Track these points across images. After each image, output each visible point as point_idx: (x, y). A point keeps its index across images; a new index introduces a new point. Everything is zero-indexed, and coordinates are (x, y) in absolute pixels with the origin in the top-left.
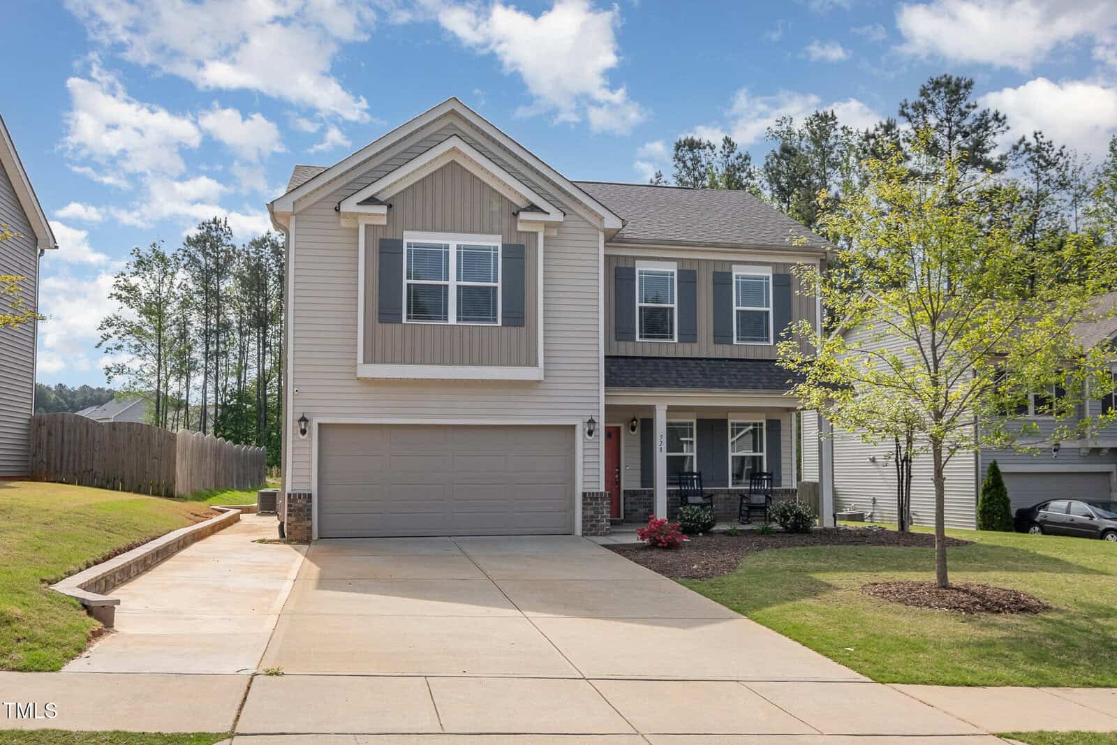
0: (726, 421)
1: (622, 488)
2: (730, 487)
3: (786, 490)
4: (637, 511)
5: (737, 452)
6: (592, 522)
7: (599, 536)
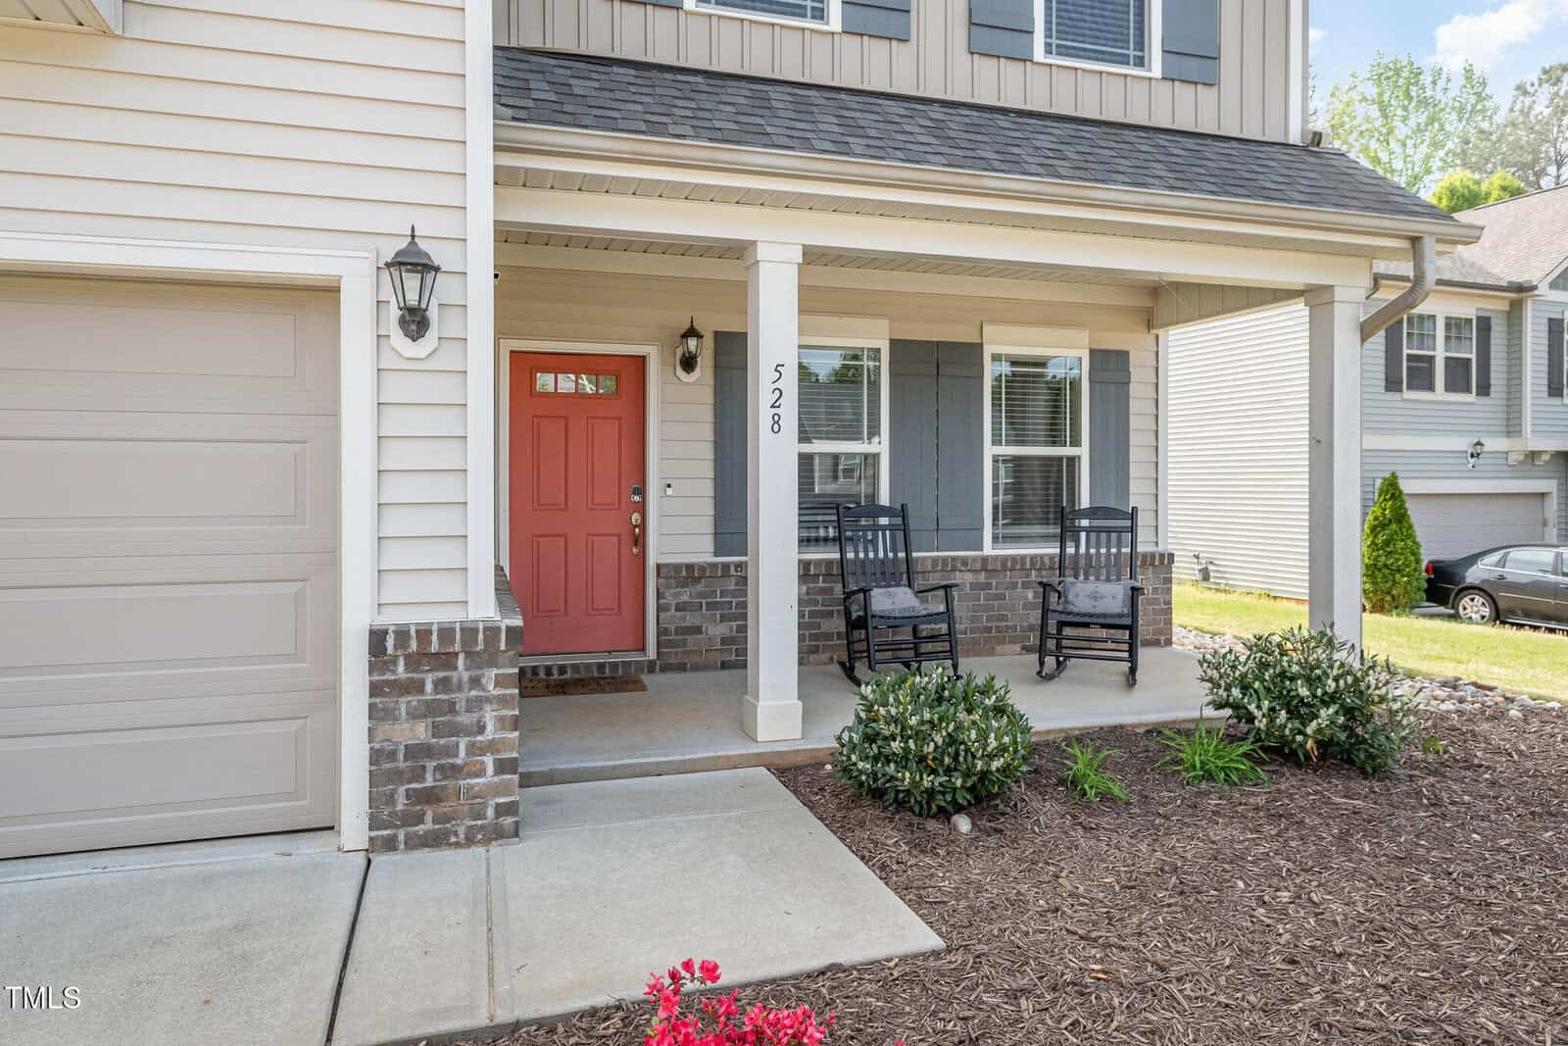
1: (652, 559)
4: (701, 633)
5: (1008, 443)
6: (421, 778)
7: (457, 845)
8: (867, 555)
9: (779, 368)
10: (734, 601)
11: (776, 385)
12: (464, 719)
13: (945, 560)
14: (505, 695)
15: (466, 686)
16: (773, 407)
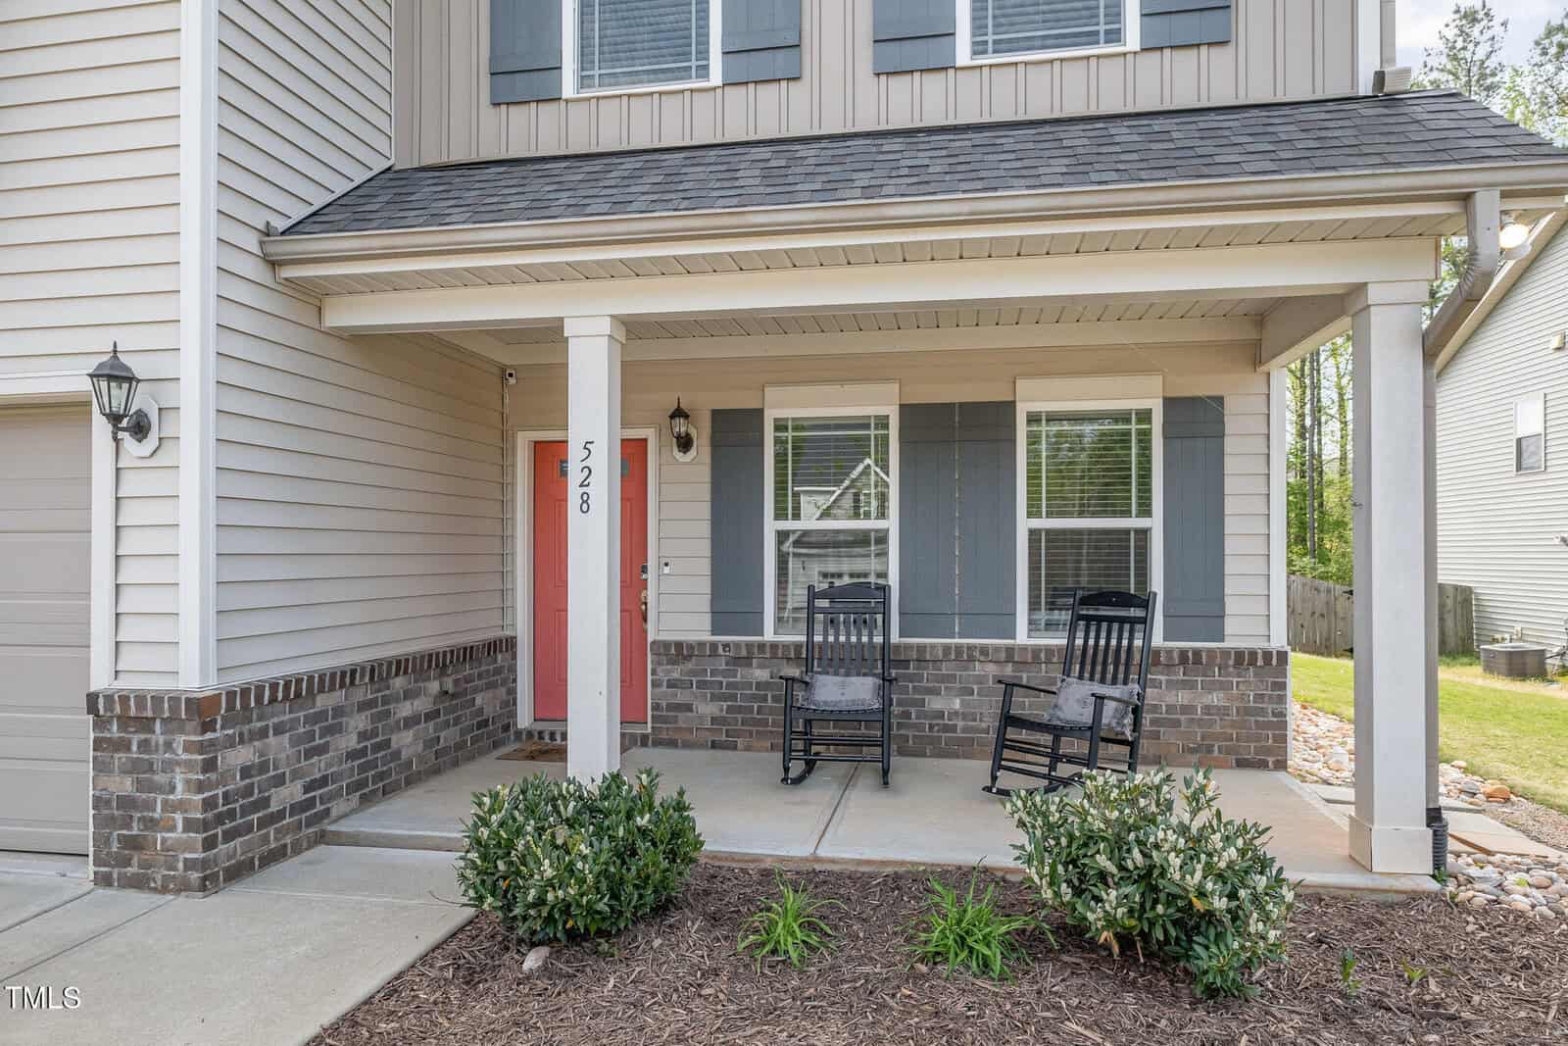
0: (1010, 407)
1: (650, 639)
2: (1022, 637)
3: (1239, 655)
4: (692, 711)
5: (1049, 515)
6: (129, 827)
7: (155, 890)
8: (859, 639)
9: (588, 446)
10: (725, 681)
11: (584, 464)
12: (160, 778)
13: (959, 648)
14: (190, 760)
15: (161, 749)
16: (581, 486)
